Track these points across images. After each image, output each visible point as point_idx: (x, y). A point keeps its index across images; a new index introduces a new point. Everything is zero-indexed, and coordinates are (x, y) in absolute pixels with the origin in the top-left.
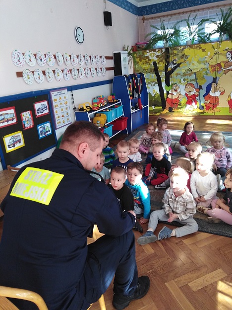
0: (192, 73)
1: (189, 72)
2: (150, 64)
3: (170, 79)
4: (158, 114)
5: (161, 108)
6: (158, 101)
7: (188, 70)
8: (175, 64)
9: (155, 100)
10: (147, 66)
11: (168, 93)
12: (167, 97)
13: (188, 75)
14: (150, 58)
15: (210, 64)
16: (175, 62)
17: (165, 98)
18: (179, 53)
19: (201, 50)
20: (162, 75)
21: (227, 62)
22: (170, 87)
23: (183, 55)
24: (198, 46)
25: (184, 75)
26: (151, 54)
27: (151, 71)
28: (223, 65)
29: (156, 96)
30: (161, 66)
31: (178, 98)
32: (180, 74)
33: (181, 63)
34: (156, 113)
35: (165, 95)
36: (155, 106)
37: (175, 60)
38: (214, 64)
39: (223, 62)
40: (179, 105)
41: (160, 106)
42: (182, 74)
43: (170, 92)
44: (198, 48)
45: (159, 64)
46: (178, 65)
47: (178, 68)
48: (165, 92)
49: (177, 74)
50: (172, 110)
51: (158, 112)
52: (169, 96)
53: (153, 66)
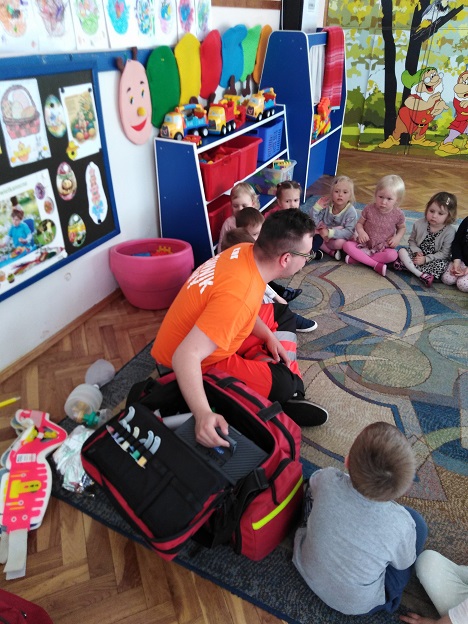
3: (422, 52)
4: (370, 148)
5: (381, 131)
6: (376, 113)
9: (368, 110)
10: (364, 8)
11: (407, 93)
12: (403, 105)
17: (398, 105)
20: (402, 38)
22: (416, 76)
25: (463, 43)
27: (373, 26)
29: (375, 99)
30: (403, 11)
31: (431, 109)
32: (450, 41)
33: (461, 8)
34: (365, 144)
35: (399, 98)
36: (367, 125)
40: (430, 129)
41: (380, 127)
42: (456, 41)
43: (413, 92)
45: (398, 4)
46: (453, 14)
47: (450, 23)
48: (400, 89)
49: (444, 41)
50: (410, 139)
51: (371, 143)
52: (410, 103)
53: (380, 8)
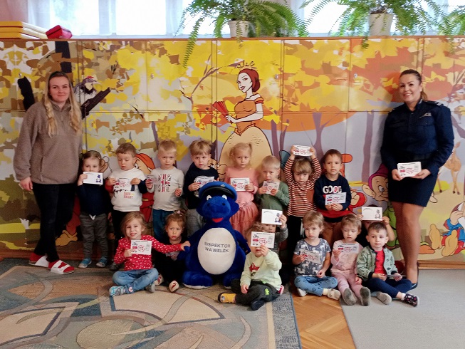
0: (145, 124)
1: (135, 121)
2: (8, 85)
7: (131, 112)
8: (89, 92)
13: (131, 127)
14: (10, 66)
15: (197, 102)
16: (89, 86)
18: (100, 60)
19: (165, 57)
21: (242, 101)
23: (114, 68)
24: (156, 46)
25: (121, 126)
26: (12, 55)
27: (14, 108)
28: (230, 107)
32: (107, 124)
33: (108, 91)
36: (32, 220)
37: (89, 79)
38: (207, 102)
39: (232, 99)
42: (113, 124)
44: (157, 52)
45: (37, 86)
46: (101, 96)
47: (100, 106)
49: (99, 124)
53: (18, 91)
